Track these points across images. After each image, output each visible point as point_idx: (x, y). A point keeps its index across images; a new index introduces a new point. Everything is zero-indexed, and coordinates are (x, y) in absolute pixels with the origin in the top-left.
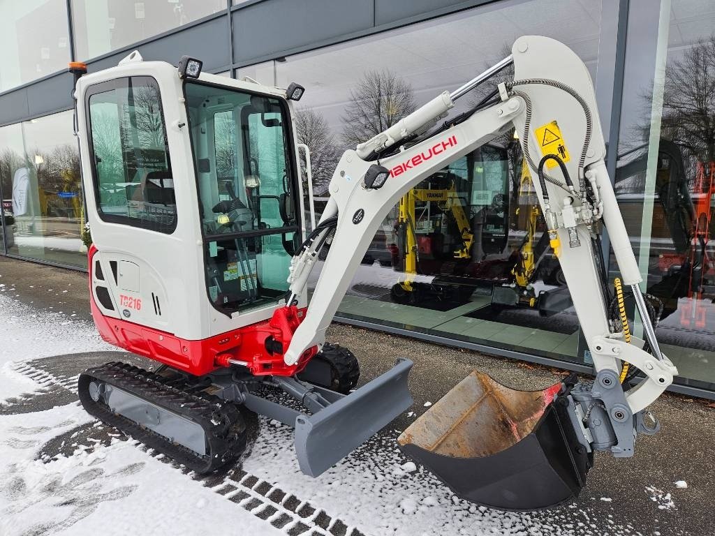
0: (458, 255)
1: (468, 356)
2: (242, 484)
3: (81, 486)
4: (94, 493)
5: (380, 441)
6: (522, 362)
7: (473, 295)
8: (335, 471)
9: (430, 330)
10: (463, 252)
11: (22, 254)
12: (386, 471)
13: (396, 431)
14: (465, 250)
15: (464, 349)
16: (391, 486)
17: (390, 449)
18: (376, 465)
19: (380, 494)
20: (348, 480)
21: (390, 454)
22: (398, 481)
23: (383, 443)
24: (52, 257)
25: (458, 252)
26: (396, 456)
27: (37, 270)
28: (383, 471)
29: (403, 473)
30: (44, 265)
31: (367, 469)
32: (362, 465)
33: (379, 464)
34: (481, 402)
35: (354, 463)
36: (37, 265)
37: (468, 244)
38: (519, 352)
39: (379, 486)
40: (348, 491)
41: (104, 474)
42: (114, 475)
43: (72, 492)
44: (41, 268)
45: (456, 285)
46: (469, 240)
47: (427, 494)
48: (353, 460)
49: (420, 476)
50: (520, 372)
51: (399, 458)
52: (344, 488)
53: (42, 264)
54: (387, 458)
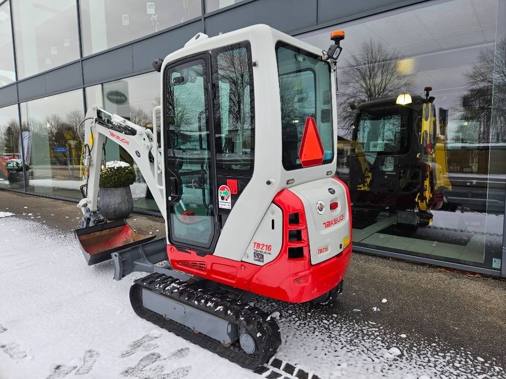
0: (361, 188)
1: (396, 263)
2: (271, 365)
3: (148, 368)
4: (159, 373)
5: (362, 331)
6: (440, 267)
7: (378, 217)
8: (338, 355)
9: (358, 243)
10: (364, 186)
11: (37, 192)
12: (379, 354)
13: (370, 323)
14: (366, 184)
15: (391, 257)
16: (388, 367)
17: (372, 337)
18: (368, 350)
19: (383, 374)
20: (352, 362)
21: (374, 341)
22: (392, 363)
23: (365, 332)
24: (58, 193)
25: (361, 186)
26: (379, 342)
27: (52, 203)
28: (375, 355)
29: (392, 357)
30: (56, 199)
31: (362, 353)
32: (357, 350)
33: (370, 349)
35: (351, 349)
36: (50, 200)
37: (368, 180)
38: (434, 259)
39: (379, 368)
40: (357, 371)
41: (162, 358)
42: (169, 358)
43: (143, 372)
44: (53, 201)
45: (367, 210)
46: (369, 177)
47: (420, 373)
48: (348, 346)
49: (407, 359)
50: (442, 275)
51: (383, 344)
52: (351, 369)
53: (53, 199)
54: (374, 344)
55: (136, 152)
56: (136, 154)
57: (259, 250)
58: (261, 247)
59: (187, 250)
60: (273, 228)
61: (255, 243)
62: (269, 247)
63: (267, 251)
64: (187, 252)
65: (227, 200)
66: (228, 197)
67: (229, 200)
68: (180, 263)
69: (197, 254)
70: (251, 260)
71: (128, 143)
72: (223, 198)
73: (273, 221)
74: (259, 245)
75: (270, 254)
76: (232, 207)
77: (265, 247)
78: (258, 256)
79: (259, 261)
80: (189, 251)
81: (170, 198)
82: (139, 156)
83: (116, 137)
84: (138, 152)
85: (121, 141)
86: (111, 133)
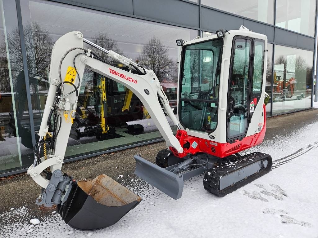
34: (123, 203)
55: (145, 90)
56: (145, 92)
60: (263, 116)
61: (259, 124)
65: (253, 108)
68: (227, 152)
69: (239, 141)
70: (257, 132)
71: (136, 82)
72: (251, 108)
75: (262, 126)
78: (259, 129)
79: (260, 131)
80: (236, 141)
81: (229, 114)
82: (148, 94)
83: (120, 76)
84: (147, 90)
85: (127, 79)
86: (112, 71)
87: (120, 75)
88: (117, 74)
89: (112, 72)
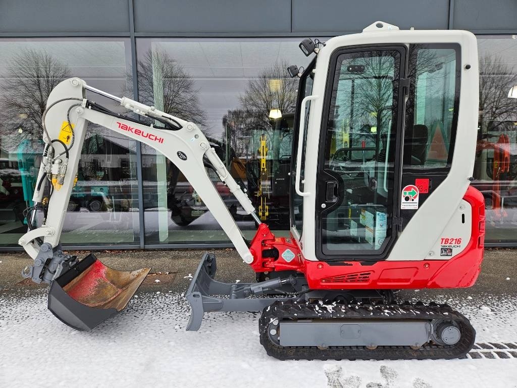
55: (178, 153)
56: (179, 156)
57: (448, 245)
58: (450, 242)
59: (346, 262)
60: (463, 222)
61: (443, 239)
62: (458, 241)
63: (457, 244)
64: (347, 264)
65: (413, 200)
66: (415, 197)
67: (417, 200)
68: (324, 281)
69: (362, 264)
70: (437, 256)
71: (161, 141)
72: (407, 199)
73: (463, 216)
74: (447, 241)
75: (459, 246)
76: (419, 207)
77: (454, 241)
78: (445, 251)
79: (447, 255)
80: (349, 263)
81: (324, 206)
82: (185, 159)
83: (134, 132)
84: (182, 153)
85: (146, 137)
86: (121, 125)
87: (134, 130)
88: (130, 129)
89: (122, 127)
